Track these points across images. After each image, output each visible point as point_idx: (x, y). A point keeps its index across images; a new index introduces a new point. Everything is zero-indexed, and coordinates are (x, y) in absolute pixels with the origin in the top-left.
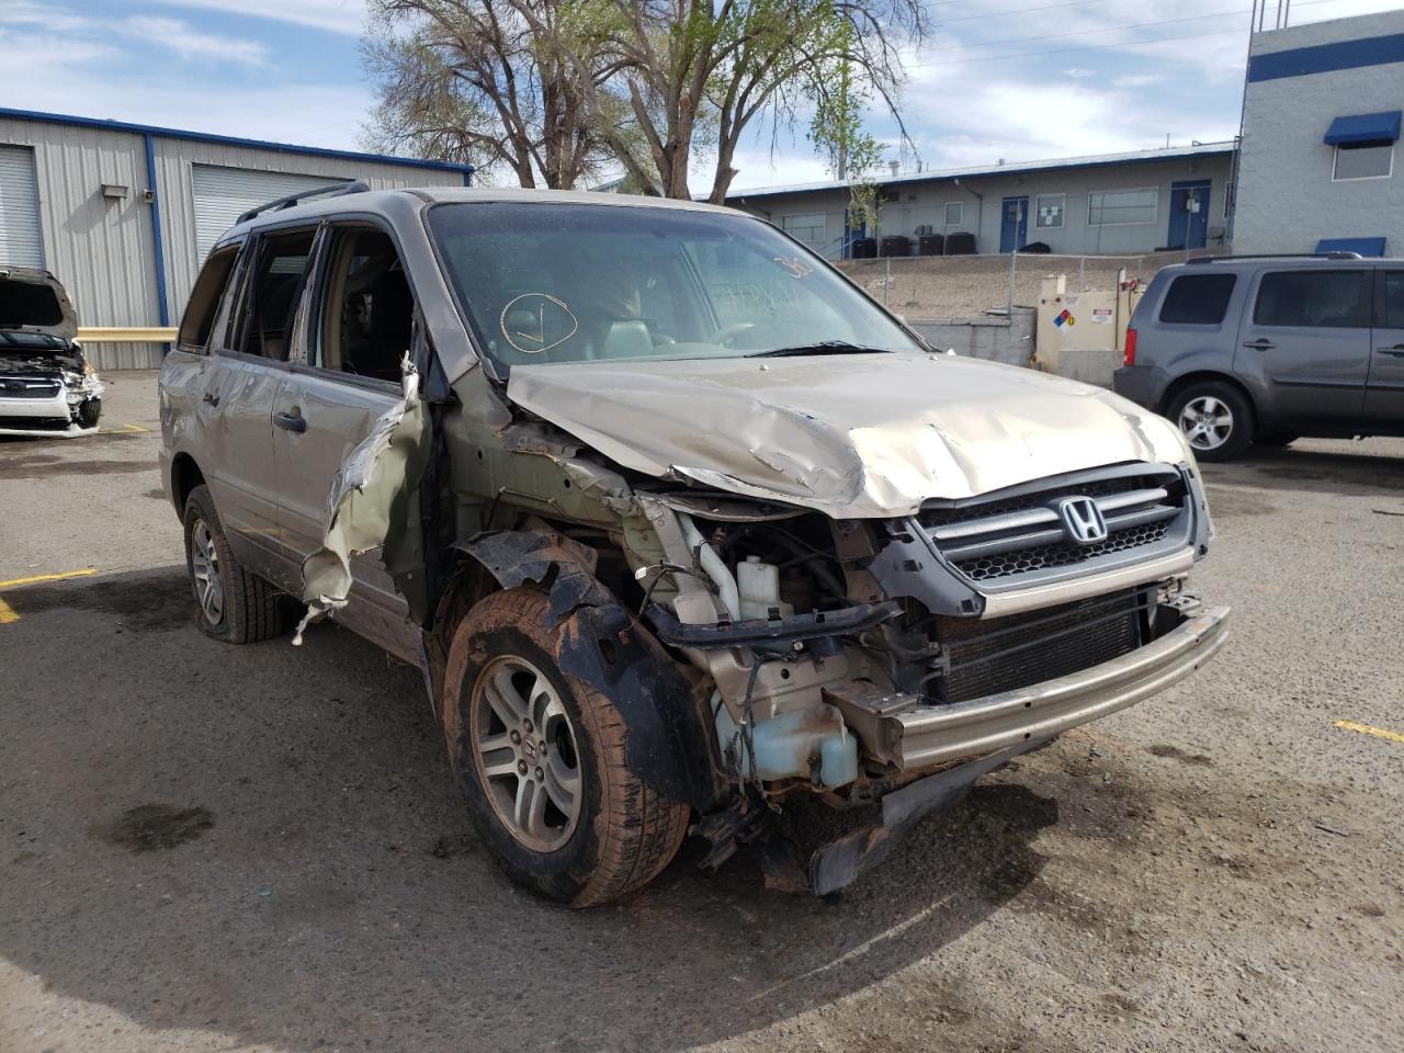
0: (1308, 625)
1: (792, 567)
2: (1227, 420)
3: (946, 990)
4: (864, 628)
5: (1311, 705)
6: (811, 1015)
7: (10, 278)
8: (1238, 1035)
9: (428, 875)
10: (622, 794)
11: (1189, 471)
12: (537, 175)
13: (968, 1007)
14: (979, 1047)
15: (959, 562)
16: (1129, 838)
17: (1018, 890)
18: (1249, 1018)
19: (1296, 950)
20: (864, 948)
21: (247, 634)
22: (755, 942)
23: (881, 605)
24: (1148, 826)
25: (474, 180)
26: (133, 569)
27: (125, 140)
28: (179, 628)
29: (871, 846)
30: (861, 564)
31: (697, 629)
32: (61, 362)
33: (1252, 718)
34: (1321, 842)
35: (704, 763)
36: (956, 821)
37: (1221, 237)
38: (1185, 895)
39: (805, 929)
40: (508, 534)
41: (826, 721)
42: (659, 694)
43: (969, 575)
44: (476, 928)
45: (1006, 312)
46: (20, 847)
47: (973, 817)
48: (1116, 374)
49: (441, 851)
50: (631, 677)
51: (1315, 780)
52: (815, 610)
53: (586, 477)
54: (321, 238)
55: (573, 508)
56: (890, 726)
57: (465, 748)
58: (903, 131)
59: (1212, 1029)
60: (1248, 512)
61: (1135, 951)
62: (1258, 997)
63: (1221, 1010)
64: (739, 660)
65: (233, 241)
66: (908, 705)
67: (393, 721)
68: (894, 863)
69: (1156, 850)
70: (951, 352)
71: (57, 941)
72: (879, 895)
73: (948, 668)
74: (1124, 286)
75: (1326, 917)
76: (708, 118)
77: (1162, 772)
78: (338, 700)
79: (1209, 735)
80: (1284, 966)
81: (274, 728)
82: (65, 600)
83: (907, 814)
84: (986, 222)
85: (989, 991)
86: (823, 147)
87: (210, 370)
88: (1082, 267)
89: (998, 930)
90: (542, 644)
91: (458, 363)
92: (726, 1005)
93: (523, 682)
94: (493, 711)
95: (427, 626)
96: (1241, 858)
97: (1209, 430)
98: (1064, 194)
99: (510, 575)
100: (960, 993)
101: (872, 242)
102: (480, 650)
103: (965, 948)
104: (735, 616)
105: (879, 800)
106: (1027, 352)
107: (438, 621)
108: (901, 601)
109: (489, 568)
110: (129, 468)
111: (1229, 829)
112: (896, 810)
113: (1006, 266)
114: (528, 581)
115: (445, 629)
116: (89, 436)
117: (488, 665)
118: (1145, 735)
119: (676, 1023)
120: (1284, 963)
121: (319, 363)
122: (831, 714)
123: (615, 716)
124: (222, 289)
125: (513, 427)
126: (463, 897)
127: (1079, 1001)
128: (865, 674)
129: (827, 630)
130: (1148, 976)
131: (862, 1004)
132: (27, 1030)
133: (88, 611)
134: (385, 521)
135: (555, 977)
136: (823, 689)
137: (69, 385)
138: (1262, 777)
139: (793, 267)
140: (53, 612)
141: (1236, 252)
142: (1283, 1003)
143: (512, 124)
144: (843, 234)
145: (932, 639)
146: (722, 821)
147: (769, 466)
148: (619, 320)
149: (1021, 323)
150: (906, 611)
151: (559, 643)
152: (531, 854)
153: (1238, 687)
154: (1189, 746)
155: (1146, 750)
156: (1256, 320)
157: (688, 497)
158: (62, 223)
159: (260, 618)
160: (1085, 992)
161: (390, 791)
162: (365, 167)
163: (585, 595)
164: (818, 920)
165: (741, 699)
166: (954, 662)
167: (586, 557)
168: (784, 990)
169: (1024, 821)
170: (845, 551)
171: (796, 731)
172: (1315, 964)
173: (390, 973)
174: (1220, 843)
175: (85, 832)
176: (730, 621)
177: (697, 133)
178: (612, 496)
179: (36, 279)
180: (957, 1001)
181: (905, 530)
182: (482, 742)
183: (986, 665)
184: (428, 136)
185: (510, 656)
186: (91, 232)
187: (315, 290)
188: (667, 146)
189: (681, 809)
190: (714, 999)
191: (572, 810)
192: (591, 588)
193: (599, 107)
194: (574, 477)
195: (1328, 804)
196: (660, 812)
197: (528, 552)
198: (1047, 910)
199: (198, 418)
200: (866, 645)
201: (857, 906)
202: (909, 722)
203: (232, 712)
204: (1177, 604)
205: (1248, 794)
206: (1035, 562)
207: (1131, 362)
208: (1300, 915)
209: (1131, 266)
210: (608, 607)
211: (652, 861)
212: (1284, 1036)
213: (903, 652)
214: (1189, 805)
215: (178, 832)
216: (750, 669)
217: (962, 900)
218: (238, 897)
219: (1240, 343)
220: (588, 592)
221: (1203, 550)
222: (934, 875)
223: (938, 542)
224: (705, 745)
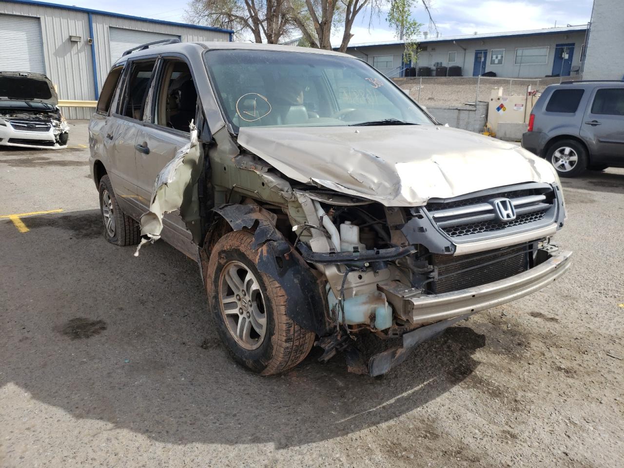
0: (608, 257)
1: (365, 227)
2: (575, 158)
3: (429, 423)
4: (398, 257)
5: (607, 296)
6: (365, 431)
7: (28, 77)
8: (564, 453)
9: (198, 357)
10: (284, 327)
11: (557, 187)
12: (263, 35)
13: (438, 432)
14: (442, 451)
15: (445, 228)
16: (518, 355)
17: (465, 378)
18: (570, 445)
19: (594, 413)
20: (392, 401)
21: (125, 242)
22: (343, 396)
23: (406, 248)
24: (527, 350)
25: (234, 37)
26: (79, 210)
27: (80, 15)
28: (97, 238)
29: (397, 355)
30: (398, 227)
31: (320, 255)
32: (51, 116)
33: (579, 301)
34: (609, 362)
35: (322, 314)
36: (438, 344)
37: (577, 71)
38: (543, 384)
39: (366, 391)
40: (237, 205)
41: (378, 299)
42: (302, 282)
43: (449, 235)
44: (218, 382)
45: (474, 104)
46: (23, 334)
47: (446, 342)
48: (524, 135)
49: (205, 345)
50: (289, 274)
51: (608, 332)
52: (375, 249)
53: (272, 182)
54: (158, 64)
55: (265, 196)
56: (408, 304)
57: (216, 300)
58: (431, 18)
59: (552, 449)
60: (582, 202)
61: (518, 410)
62: (574, 435)
63: (556, 441)
64: (339, 270)
65: (121, 64)
66: (417, 294)
67: (187, 284)
68: (408, 362)
69: (531, 362)
70: (447, 125)
71: (36, 378)
72: (400, 377)
73: (437, 277)
74: (530, 93)
75: (609, 399)
76: (341, 10)
77: (535, 325)
78: (164, 274)
79: (558, 308)
80: (587, 421)
81: (135, 286)
82: (49, 223)
83: (415, 343)
84: (467, 62)
85: (448, 425)
86: (393, 24)
87: (109, 123)
88: (511, 84)
89: (455, 396)
90: (250, 257)
91: (216, 125)
92: (327, 425)
93: (242, 273)
94: (229, 286)
95: (201, 245)
96: (570, 368)
97: (566, 162)
98: (504, 49)
99: (237, 224)
100: (435, 425)
101: (414, 69)
102: (223, 258)
103: (439, 404)
104: (338, 249)
105: (401, 336)
106: (483, 122)
107: (205, 243)
108: (416, 246)
109: (228, 221)
110: (78, 164)
111: (565, 354)
112: (409, 341)
113: (475, 82)
114: (245, 228)
115: (209, 247)
116: (63, 149)
117: (227, 264)
118: (528, 307)
119: (304, 432)
120: (588, 420)
121: (156, 122)
122: (381, 296)
123: (282, 292)
124: (115, 86)
125: (240, 156)
126: (213, 367)
127: (490, 432)
128: (397, 278)
129: (380, 258)
130: (523, 422)
131: (390, 428)
132: (19, 418)
133: (58, 228)
134: (181, 198)
135: (252, 407)
136: (378, 284)
137: (54, 126)
138: (582, 329)
139: (374, 82)
140: (43, 228)
141: (584, 78)
142: (586, 438)
143: (252, 12)
144: (401, 65)
145: (430, 264)
146: (329, 340)
147: (356, 180)
148: (294, 105)
149: (481, 109)
150: (419, 251)
151: (258, 257)
152: (244, 350)
153: (573, 286)
154: (548, 313)
155: (528, 314)
156: (592, 112)
157: (318, 193)
158: (52, 53)
159: (131, 235)
160: (493, 428)
161: (184, 317)
162: (185, 30)
163: (271, 236)
164: (372, 387)
165: (339, 288)
166: (440, 274)
167: (272, 218)
168: (354, 419)
169: (469, 345)
170: (391, 221)
171: (364, 303)
172: (603, 421)
173: (179, 401)
174: (561, 360)
175: (51, 329)
176: (336, 252)
177: (335, 17)
178: (283, 191)
179: (40, 78)
180: (433, 429)
181: (420, 213)
182: (224, 298)
183: (455, 276)
184: (214, 16)
185: (236, 261)
186: (65, 57)
187: (155, 88)
188: (321, 23)
189: (311, 335)
190: (323, 421)
191: (262, 332)
192: (273, 232)
193: (291, 4)
194: (266, 182)
195: (613, 344)
196: (301, 336)
197: (246, 214)
198: (478, 388)
199: (104, 144)
200: (398, 265)
201: (390, 381)
202: (417, 302)
203: (117, 277)
204: (547, 249)
205: (575, 337)
206: (481, 229)
207: (531, 130)
208: (597, 397)
209: (534, 83)
210: (280, 242)
211: (297, 357)
212: (586, 455)
213: (416, 269)
214: (547, 341)
215: (91, 331)
216: (344, 274)
217: (438, 381)
218: (115, 362)
219: (584, 122)
220: (272, 234)
221: (561, 225)
222: (426, 368)
223: (435, 218)
224: (323, 306)
